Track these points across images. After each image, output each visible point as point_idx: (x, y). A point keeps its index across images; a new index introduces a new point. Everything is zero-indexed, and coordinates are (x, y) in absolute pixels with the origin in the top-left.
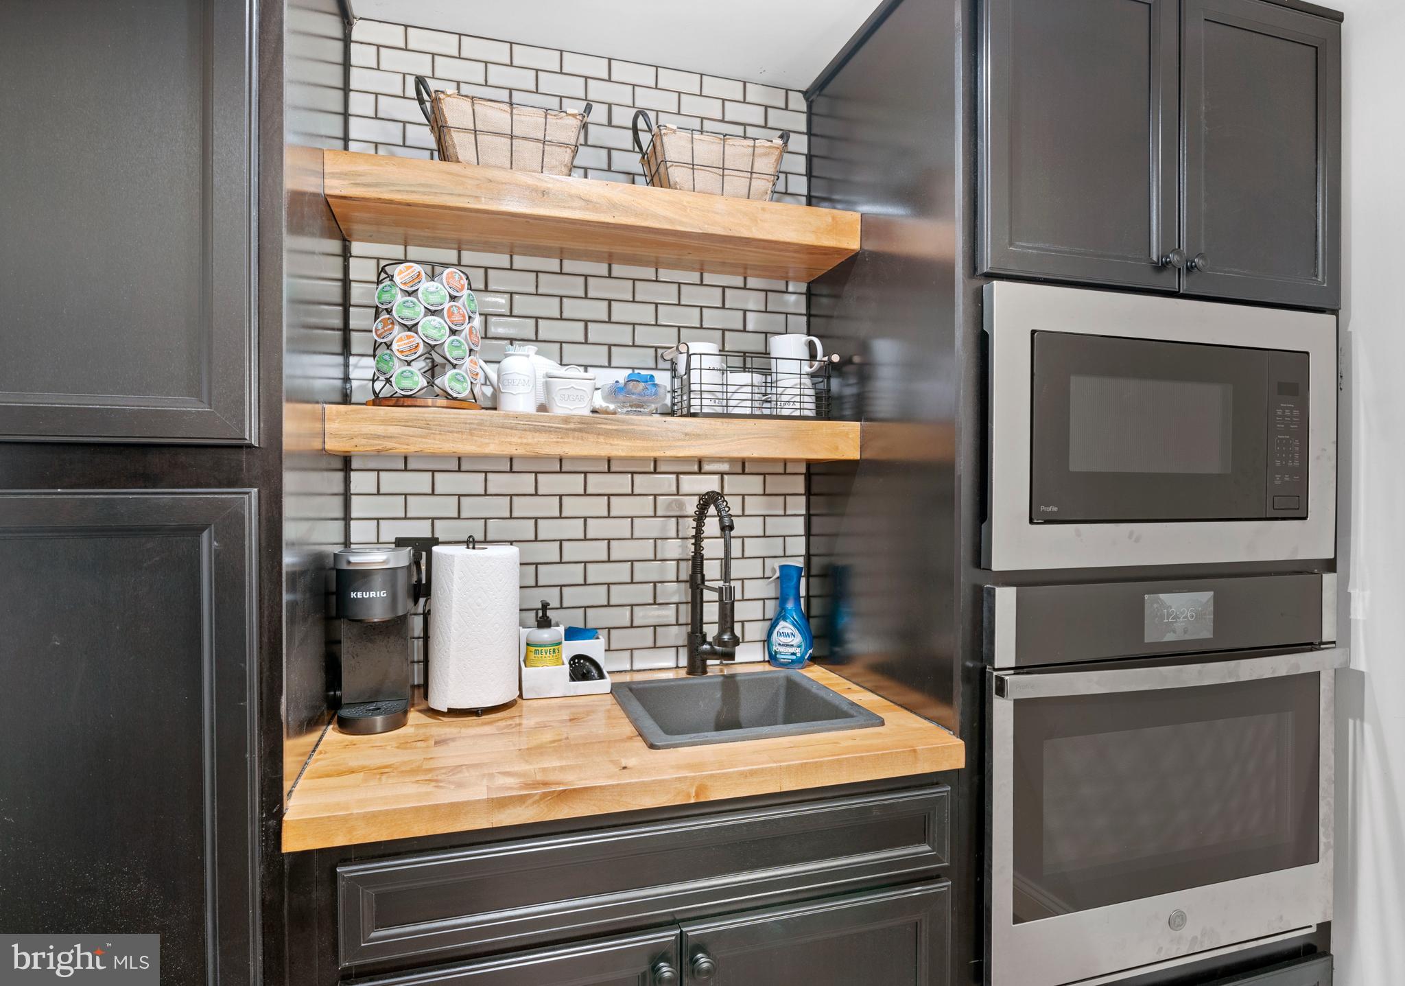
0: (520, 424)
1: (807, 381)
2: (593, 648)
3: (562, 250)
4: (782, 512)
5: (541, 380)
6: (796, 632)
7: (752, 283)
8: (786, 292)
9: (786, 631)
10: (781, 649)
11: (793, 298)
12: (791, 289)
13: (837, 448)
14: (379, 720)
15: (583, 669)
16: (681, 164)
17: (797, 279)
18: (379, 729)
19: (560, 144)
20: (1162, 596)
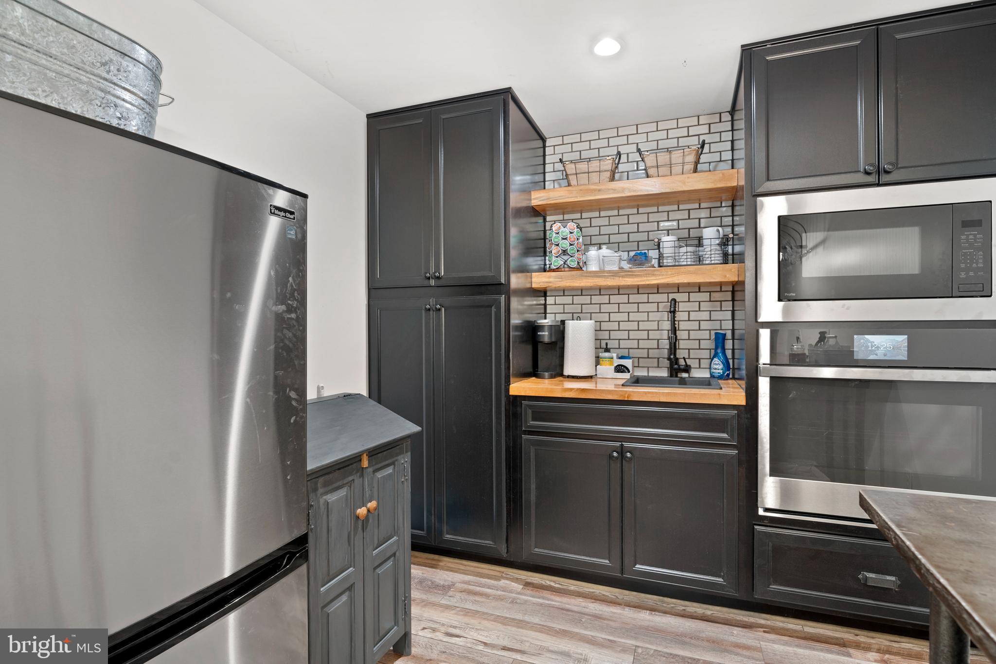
0: (595, 274)
1: (718, 248)
2: (628, 363)
3: (619, 207)
4: (720, 309)
5: (601, 258)
6: (720, 363)
7: (703, 205)
8: (721, 207)
9: (716, 362)
10: (714, 371)
11: (724, 209)
12: (723, 205)
13: (726, 276)
14: (546, 374)
15: (620, 369)
16: (653, 167)
17: (726, 200)
18: (547, 377)
19: (606, 171)
20: (866, 336)
